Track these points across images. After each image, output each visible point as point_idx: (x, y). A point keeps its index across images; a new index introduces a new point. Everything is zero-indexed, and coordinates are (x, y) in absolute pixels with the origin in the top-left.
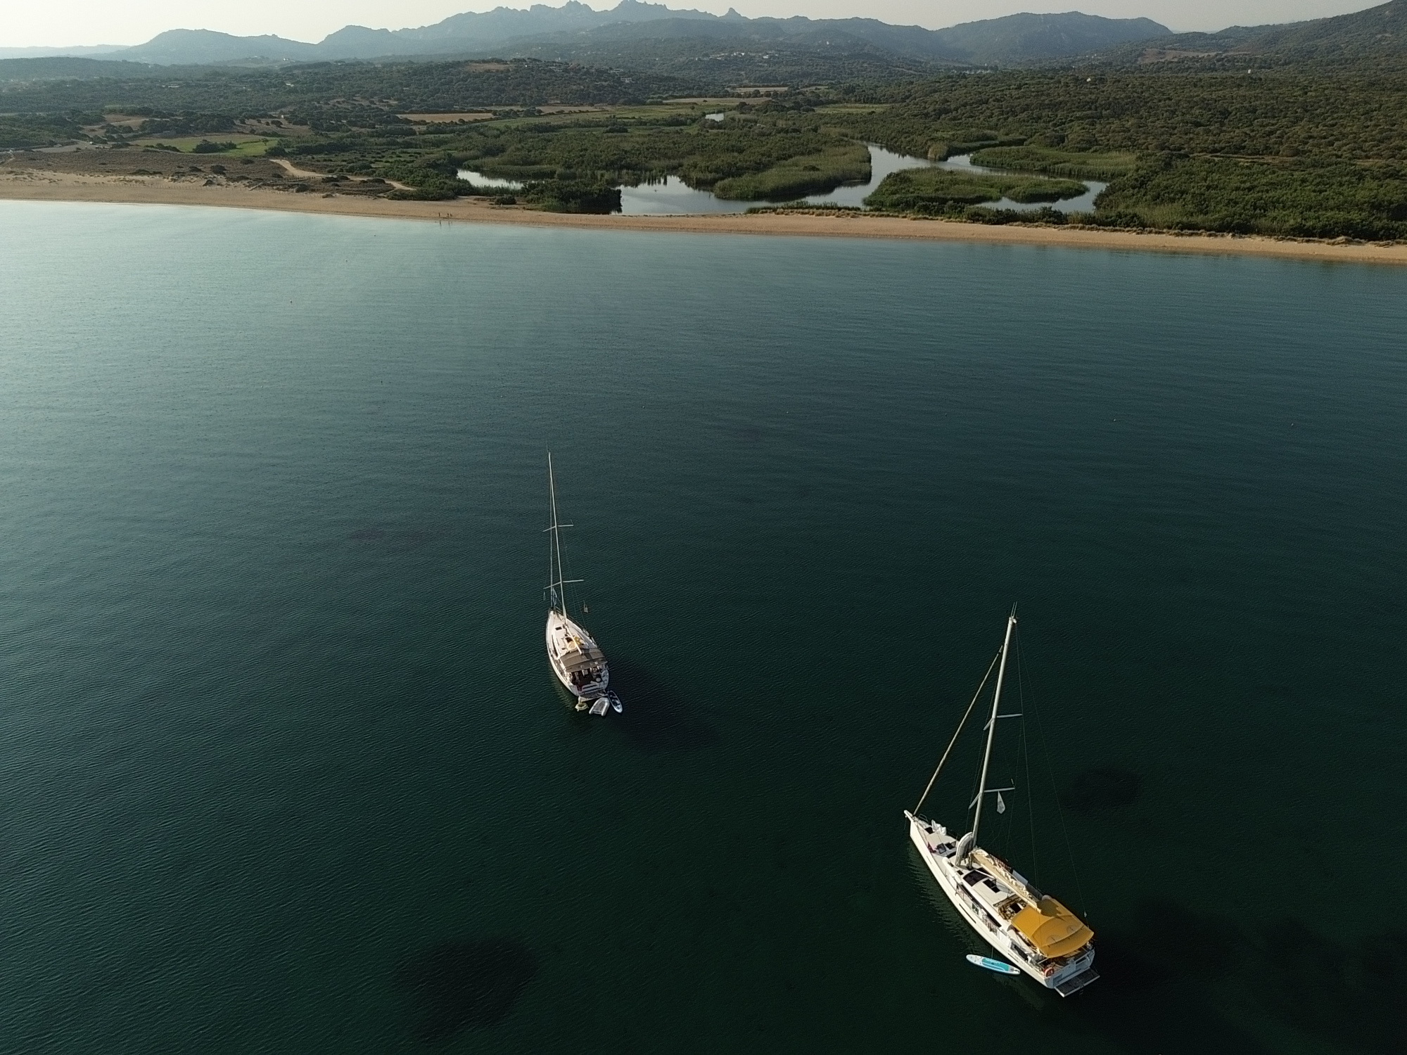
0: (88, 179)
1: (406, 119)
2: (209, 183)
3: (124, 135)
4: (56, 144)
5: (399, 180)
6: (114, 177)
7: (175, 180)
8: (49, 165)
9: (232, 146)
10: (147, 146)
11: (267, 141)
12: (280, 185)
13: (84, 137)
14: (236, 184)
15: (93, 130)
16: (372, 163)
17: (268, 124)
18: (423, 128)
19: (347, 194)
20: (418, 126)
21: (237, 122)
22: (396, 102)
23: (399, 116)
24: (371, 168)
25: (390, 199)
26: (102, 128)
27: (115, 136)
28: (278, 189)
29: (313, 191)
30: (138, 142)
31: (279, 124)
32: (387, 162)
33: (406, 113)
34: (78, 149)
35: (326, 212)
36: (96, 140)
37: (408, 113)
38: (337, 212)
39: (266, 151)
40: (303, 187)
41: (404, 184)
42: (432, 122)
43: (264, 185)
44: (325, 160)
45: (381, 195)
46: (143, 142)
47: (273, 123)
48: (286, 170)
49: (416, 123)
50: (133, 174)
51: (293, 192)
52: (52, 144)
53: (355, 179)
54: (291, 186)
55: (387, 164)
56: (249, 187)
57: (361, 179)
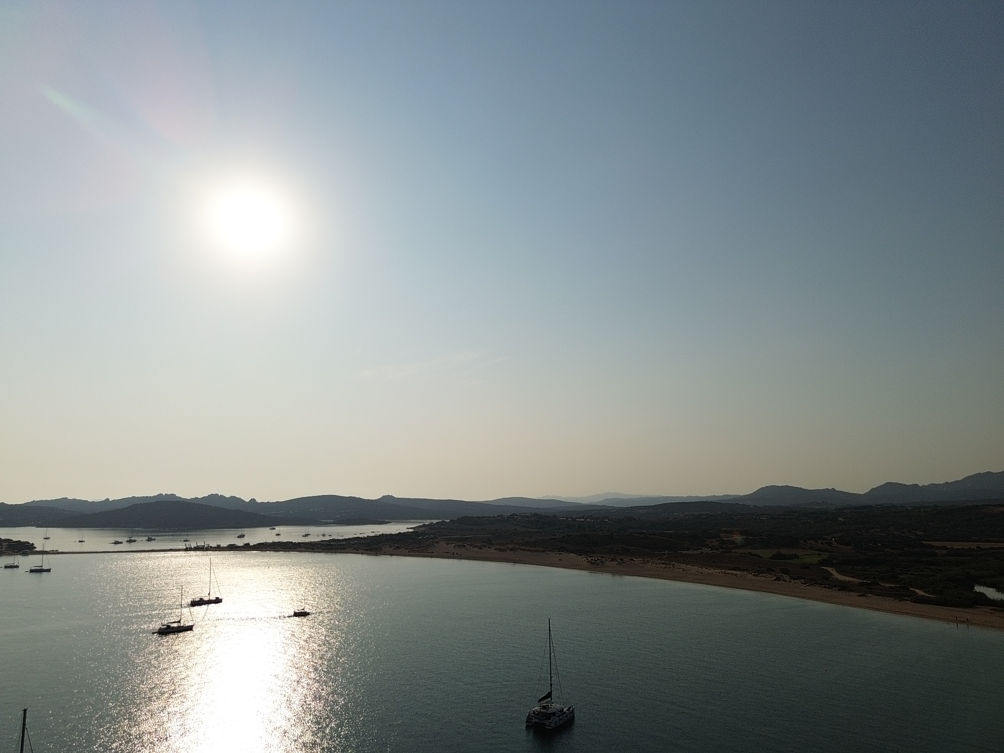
0: (704, 570)
1: (930, 544)
2: (778, 579)
3: (729, 546)
4: (690, 549)
5: (920, 589)
6: (719, 571)
7: (756, 576)
8: (684, 561)
9: (796, 557)
10: (742, 553)
11: (821, 554)
12: (826, 584)
13: (707, 546)
14: (796, 581)
15: (713, 542)
16: (899, 574)
17: (822, 544)
18: (944, 552)
19: (877, 595)
20: (940, 550)
21: (801, 541)
22: (922, 533)
23: (924, 542)
24: (899, 578)
25: (912, 602)
26: (717, 541)
27: (724, 546)
28: (824, 587)
29: (851, 591)
30: (737, 550)
31: (830, 544)
32: (911, 574)
33: (931, 541)
34: (702, 552)
35: (860, 607)
36: (713, 548)
37: (932, 541)
38: (869, 608)
39: (819, 561)
40: (844, 587)
41: (925, 592)
42: (952, 547)
43: (816, 583)
44: (862, 570)
45: (905, 598)
46: (740, 551)
47: (826, 543)
48: (832, 574)
49: (938, 548)
50: (730, 570)
51: (836, 590)
52: (688, 549)
53: (886, 585)
54: (835, 586)
55: (913, 576)
56: (804, 584)
57: (889, 585)
